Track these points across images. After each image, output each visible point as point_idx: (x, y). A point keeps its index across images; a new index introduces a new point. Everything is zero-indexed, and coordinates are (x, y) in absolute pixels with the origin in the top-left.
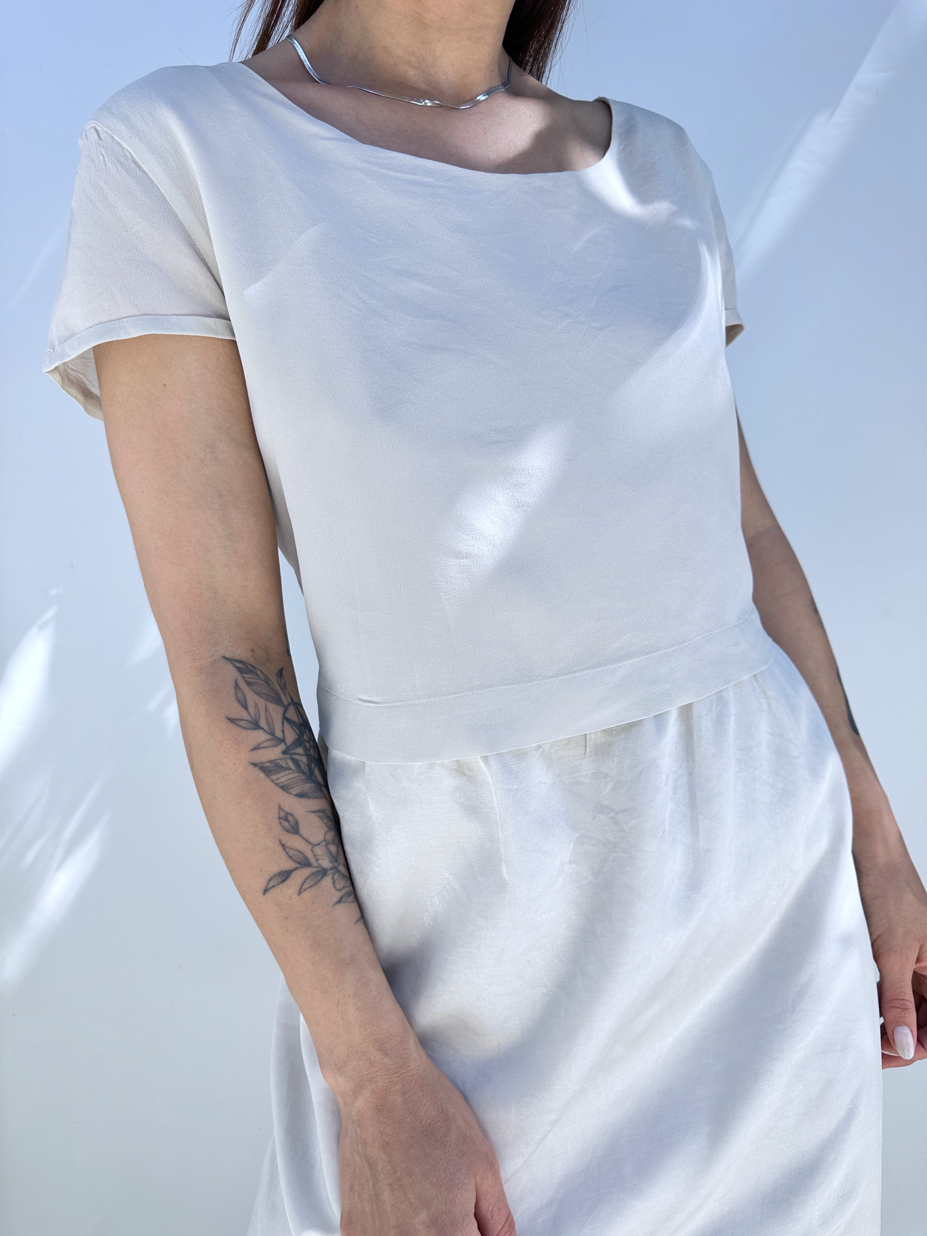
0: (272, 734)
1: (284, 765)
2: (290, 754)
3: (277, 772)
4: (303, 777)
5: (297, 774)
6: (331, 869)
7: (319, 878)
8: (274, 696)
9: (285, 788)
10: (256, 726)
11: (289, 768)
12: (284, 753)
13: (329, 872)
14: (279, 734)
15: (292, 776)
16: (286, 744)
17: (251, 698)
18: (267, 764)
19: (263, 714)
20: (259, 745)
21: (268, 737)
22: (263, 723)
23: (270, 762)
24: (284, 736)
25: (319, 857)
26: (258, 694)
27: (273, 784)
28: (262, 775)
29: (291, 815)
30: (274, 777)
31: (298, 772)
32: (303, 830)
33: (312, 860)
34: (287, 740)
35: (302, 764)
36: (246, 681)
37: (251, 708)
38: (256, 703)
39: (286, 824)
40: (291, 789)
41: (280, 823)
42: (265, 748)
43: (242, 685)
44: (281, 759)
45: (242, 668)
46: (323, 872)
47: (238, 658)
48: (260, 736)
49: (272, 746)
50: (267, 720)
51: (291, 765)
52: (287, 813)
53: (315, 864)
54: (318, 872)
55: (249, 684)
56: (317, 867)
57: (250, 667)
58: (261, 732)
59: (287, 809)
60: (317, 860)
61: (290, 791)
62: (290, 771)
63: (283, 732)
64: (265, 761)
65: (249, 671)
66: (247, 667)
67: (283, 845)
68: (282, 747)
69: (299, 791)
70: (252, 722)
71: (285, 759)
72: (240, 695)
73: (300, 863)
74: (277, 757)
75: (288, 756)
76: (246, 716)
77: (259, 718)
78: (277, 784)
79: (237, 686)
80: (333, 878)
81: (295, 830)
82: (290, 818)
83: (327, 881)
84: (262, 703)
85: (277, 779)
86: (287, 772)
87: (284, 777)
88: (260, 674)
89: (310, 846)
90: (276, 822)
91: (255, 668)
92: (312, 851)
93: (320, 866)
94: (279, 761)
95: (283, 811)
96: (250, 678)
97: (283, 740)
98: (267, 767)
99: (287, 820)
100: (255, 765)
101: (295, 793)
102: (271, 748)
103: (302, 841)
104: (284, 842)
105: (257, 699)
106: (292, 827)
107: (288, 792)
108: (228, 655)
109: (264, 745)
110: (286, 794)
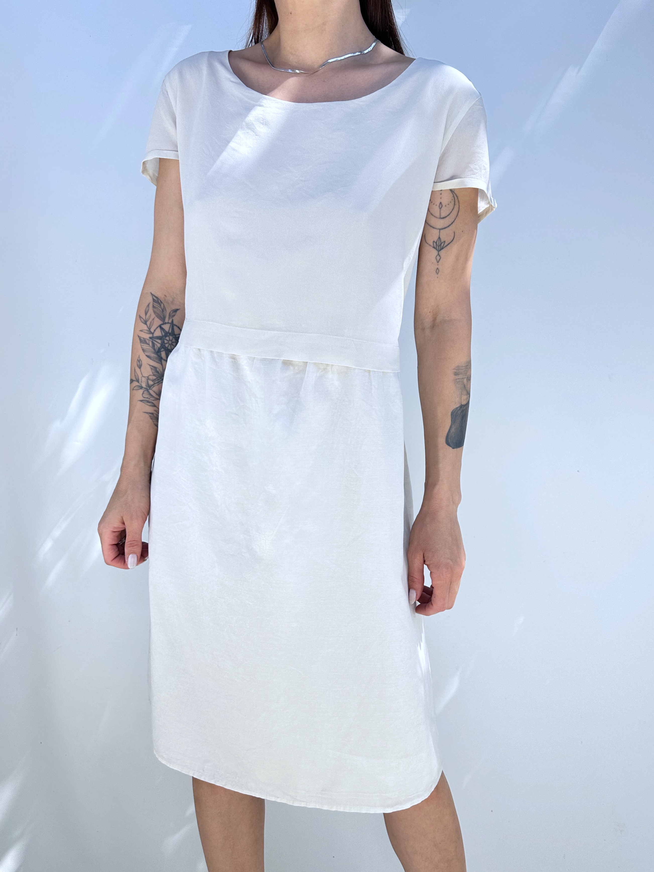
0: (149, 329)
1: (148, 342)
2: (153, 340)
3: (143, 343)
4: (153, 351)
5: (151, 348)
6: (145, 388)
7: (139, 388)
8: (162, 317)
9: (144, 350)
10: (145, 323)
11: (149, 344)
12: (150, 338)
13: (143, 389)
14: (152, 330)
15: (149, 348)
16: (153, 335)
17: (151, 311)
18: (142, 339)
19: (151, 320)
20: (143, 330)
21: (147, 329)
22: (148, 323)
23: (143, 338)
24: (154, 332)
25: (142, 381)
26: (154, 312)
27: (141, 347)
28: (139, 341)
29: (141, 361)
30: (142, 344)
31: (152, 348)
32: (142, 368)
33: (140, 381)
34: (154, 334)
35: (156, 346)
36: (153, 305)
37: (147, 316)
38: (151, 315)
39: (138, 363)
40: (146, 352)
41: (137, 362)
42: (144, 332)
43: (151, 306)
44: (148, 339)
45: (155, 300)
46: (141, 387)
47: (156, 295)
48: (145, 327)
49: (147, 333)
50: (151, 323)
51: (151, 344)
52: (140, 360)
53: (140, 383)
54: (140, 386)
55: (154, 307)
56: (140, 384)
57: (159, 301)
58: (146, 326)
59: (141, 358)
60: (141, 382)
61: (145, 353)
62: (149, 346)
63: (155, 330)
64: (142, 337)
65: (158, 302)
66: (158, 301)
67: (135, 370)
68: (151, 335)
69: (148, 354)
70: (144, 320)
71: (149, 340)
72: (147, 309)
73: (136, 379)
74: (146, 338)
75: (151, 340)
76: (144, 318)
77: (148, 321)
78: (142, 347)
79: (148, 305)
80: (144, 392)
81: (140, 367)
82: (140, 362)
83: (141, 391)
84: (153, 316)
85: (143, 346)
86: (147, 345)
87: (145, 346)
88: (162, 305)
89: (141, 376)
90: (136, 360)
91: (162, 302)
92: (141, 378)
93: (141, 384)
94: (146, 340)
95: (140, 358)
96: (156, 305)
97: (153, 334)
98: (141, 339)
99: (139, 362)
100: (139, 336)
101: (146, 354)
102: (146, 334)
103: (140, 372)
104: (135, 369)
105: (153, 314)
106: (140, 365)
107: (144, 353)
108: (153, 293)
109: (144, 331)
110: (143, 353)
